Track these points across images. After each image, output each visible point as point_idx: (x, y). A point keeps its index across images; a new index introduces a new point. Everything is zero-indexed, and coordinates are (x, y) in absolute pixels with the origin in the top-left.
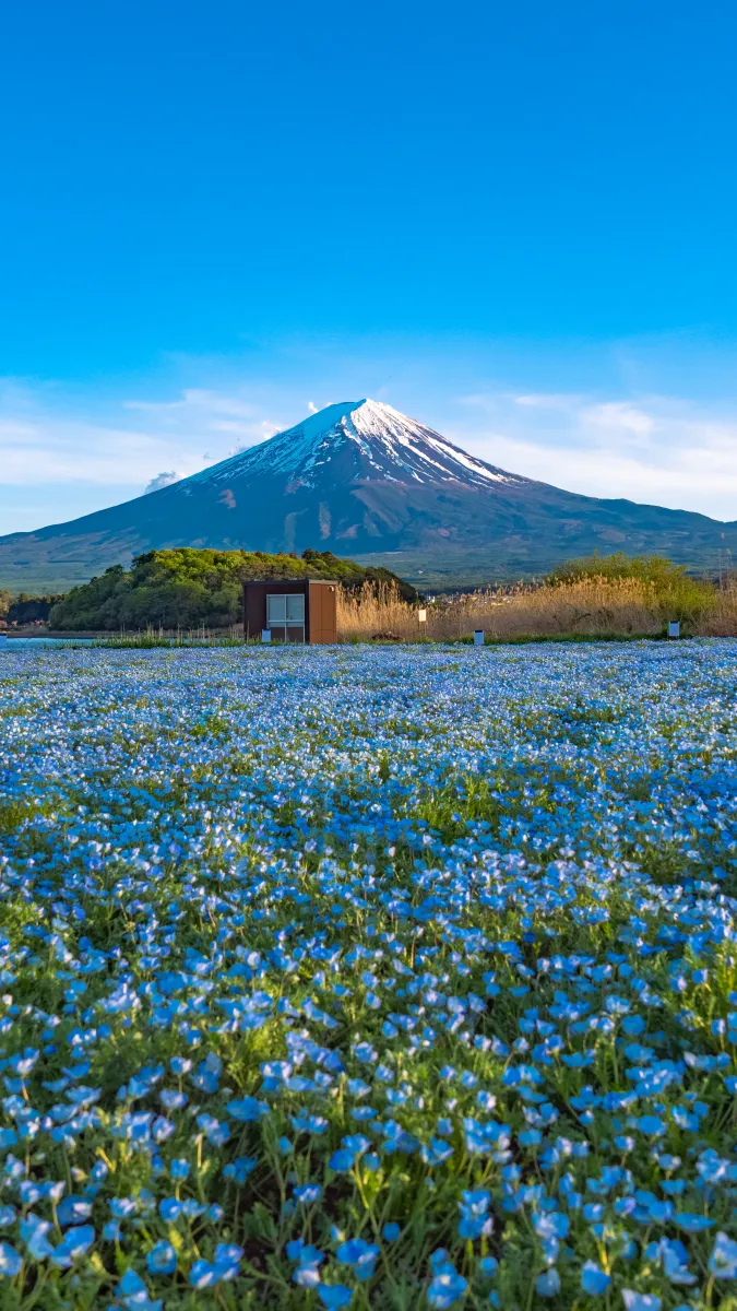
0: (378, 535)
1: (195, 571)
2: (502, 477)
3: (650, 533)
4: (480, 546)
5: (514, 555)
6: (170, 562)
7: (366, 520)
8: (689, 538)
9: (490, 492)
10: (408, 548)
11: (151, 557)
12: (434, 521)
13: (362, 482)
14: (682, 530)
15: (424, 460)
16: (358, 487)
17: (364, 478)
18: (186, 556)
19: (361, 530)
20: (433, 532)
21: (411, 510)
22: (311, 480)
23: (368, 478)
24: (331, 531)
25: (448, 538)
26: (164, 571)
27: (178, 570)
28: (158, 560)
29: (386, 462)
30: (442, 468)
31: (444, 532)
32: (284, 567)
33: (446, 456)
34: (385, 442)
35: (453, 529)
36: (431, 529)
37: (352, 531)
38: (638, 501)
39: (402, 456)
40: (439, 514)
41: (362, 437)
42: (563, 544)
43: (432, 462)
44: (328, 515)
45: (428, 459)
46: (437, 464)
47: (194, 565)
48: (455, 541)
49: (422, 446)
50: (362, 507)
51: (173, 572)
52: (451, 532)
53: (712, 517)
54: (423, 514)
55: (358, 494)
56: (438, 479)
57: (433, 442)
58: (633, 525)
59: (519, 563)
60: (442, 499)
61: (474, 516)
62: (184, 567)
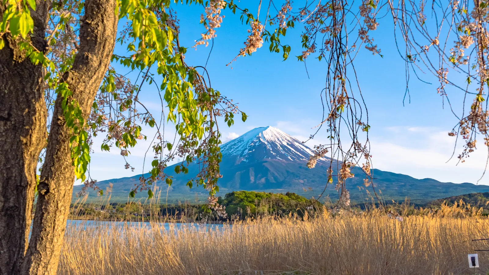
0: (274, 182)
1: (250, 200)
2: (325, 159)
3: (387, 183)
4: (317, 187)
5: (331, 191)
6: (241, 196)
7: (269, 175)
8: (404, 186)
9: (320, 165)
10: (287, 187)
11: (233, 194)
12: (297, 176)
13: (267, 160)
14: (401, 182)
15: (293, 151)
16: (266, 162)
17: (269, 158)
18: (246, 194)
19: (267, 180)
20: (297, 181)
21: (288, 172)
22: (246, 159)
23: (270, 158)
24: (254, 180)
25: (303, 184)
26: (239, 199)
27: (244, 199)
28: (236, 195)
29: (277, 151)
30: (301, 155)
31: (302, 181)
32: (282, 198)
33: (302, 150)
34: (278, 144)
35: (305, 180)
36: (295, 179)
37: (263, 180)
38: (382, 170)
39: (284, 150)
40: (299, 174)
41: (268, 141)
42: (351, 187)
43: (296, 152)
44: (253, 173)
45: (294, 151)
46: (298, 153)
47: (249, 197)
48: (306, 185)
49: (292, 145)
50: (267, 170)
51: (242, 200)
52: (304, 181)
53: (414, 177)
54: (293, 173)
55: (265, 164)
56: (299, 159)
57: (296, 144)
58: (381, 180)
59: (334, 195)
60: (300, 167)
61: (314, 175)
62: (246, 198)
